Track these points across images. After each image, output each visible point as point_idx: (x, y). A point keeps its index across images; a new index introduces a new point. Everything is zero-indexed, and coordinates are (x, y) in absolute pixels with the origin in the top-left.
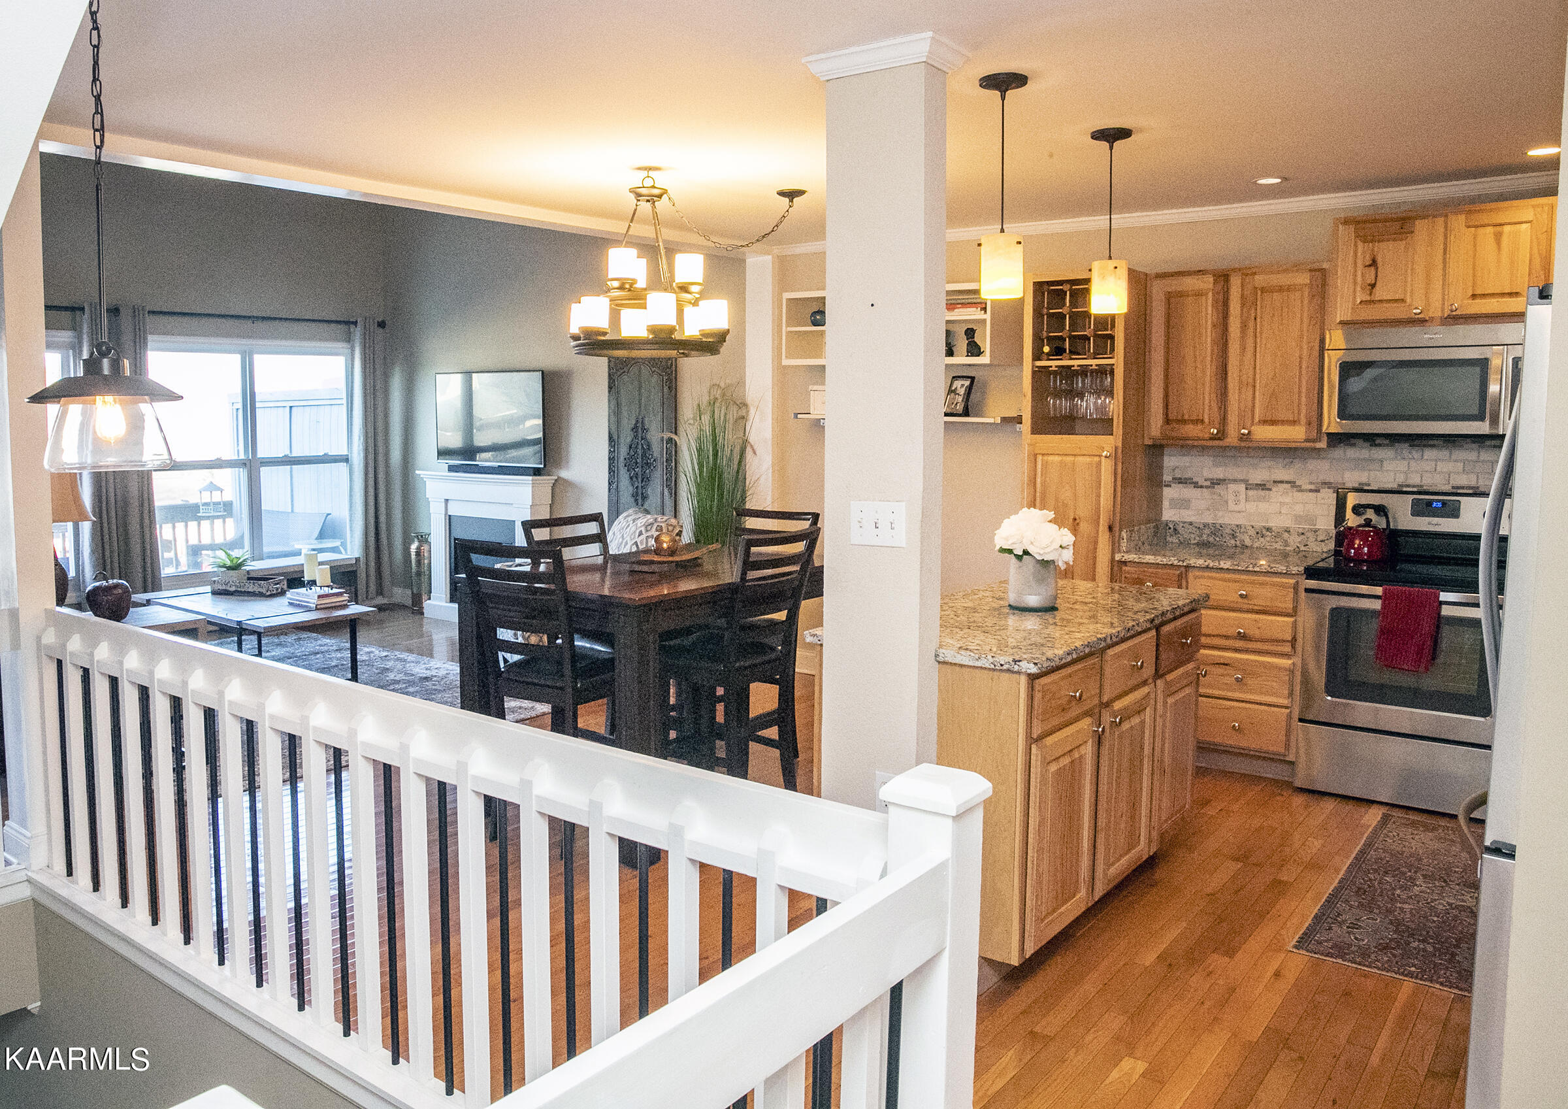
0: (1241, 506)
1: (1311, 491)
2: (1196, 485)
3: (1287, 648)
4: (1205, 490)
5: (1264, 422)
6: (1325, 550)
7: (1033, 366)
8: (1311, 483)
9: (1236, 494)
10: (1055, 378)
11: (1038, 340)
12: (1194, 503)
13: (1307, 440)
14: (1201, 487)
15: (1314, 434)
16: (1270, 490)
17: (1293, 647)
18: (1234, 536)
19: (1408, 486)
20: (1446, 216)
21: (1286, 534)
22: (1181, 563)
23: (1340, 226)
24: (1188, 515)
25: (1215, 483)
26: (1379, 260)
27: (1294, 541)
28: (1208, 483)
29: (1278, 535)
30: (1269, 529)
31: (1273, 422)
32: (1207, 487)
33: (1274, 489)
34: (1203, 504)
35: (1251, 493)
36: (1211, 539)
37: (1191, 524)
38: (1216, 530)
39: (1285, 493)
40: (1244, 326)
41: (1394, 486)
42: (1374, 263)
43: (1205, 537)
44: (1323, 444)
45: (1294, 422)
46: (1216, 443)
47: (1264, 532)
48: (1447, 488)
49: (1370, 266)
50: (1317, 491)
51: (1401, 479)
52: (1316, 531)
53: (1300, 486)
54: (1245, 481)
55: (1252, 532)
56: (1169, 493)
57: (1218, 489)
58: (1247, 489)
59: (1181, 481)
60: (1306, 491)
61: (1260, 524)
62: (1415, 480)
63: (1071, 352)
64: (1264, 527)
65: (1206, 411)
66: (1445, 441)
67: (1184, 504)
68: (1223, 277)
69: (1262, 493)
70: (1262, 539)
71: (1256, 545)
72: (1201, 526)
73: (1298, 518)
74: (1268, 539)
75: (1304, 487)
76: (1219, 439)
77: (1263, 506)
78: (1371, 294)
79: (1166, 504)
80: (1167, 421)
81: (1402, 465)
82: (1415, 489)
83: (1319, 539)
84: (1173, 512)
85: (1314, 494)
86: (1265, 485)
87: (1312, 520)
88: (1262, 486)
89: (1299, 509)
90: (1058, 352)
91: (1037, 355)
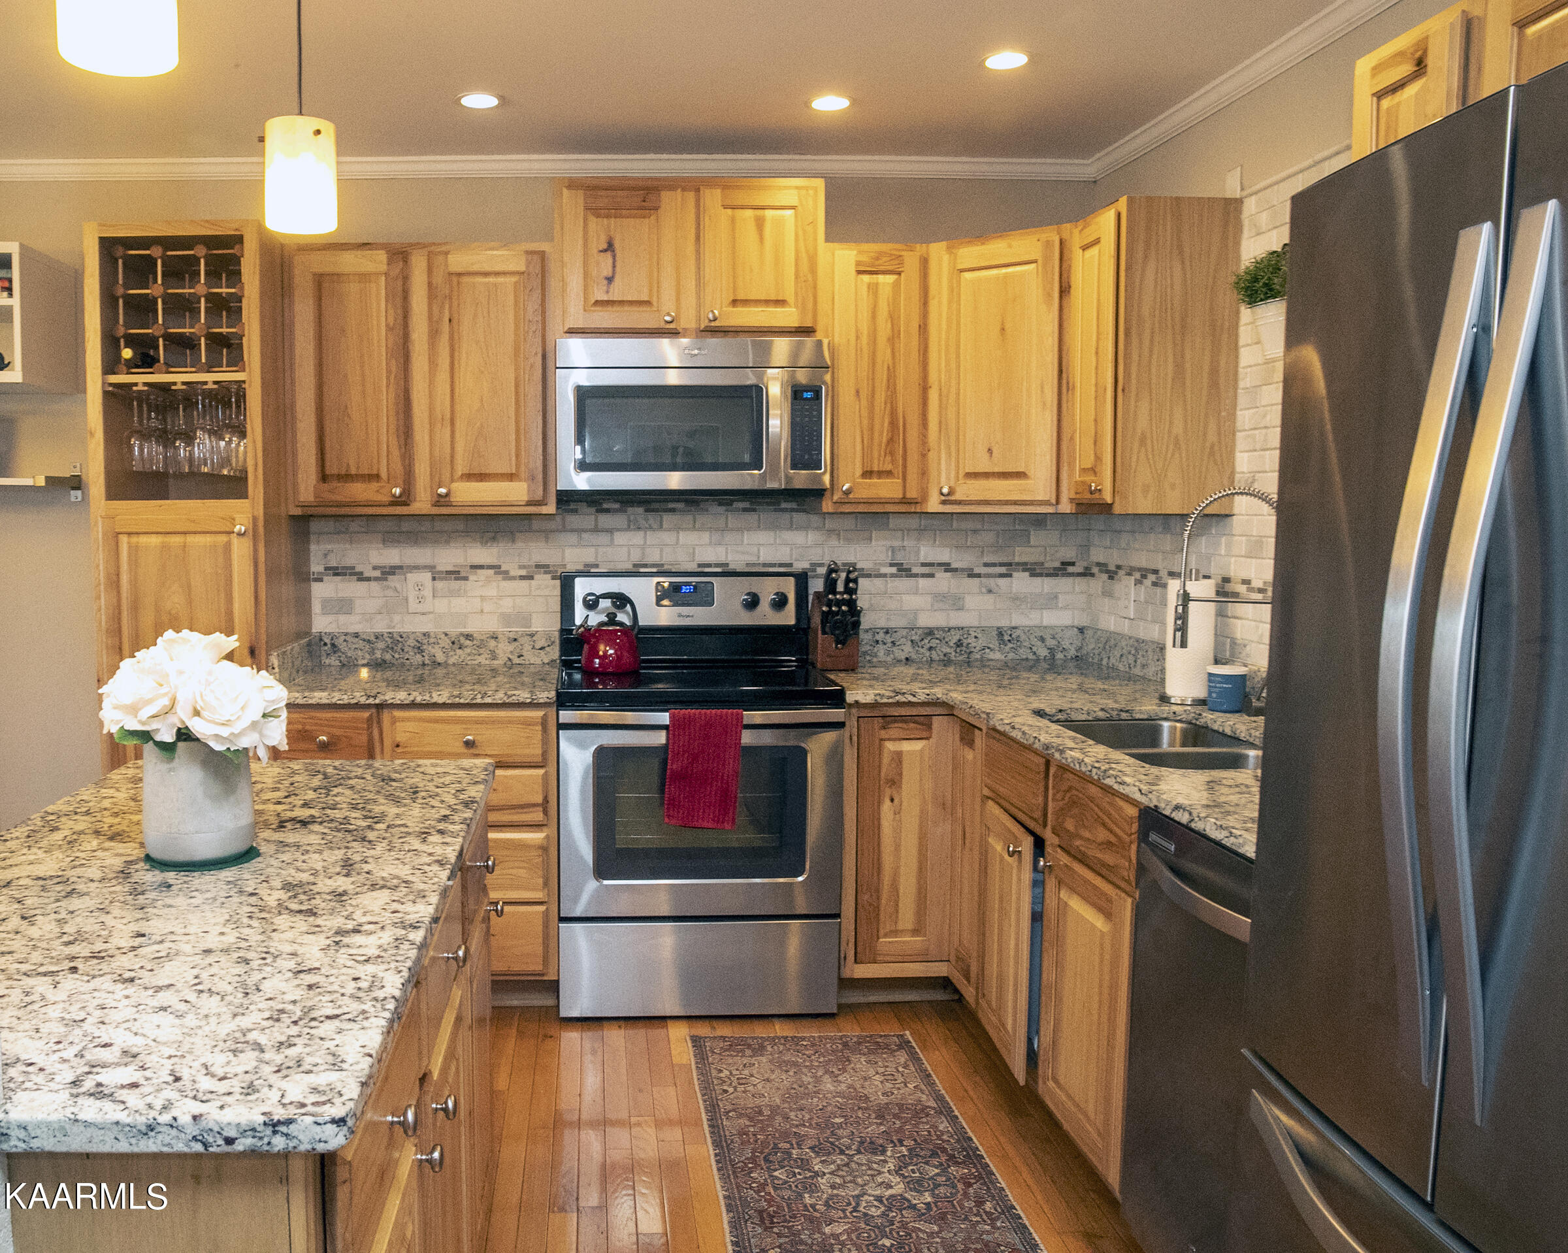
0: (427, 606)
1: (522, 578)
2: (361, 577)
3: (537, 816)
4: (373, 584)
5: (469, 477)
6: (546, 661)
7: (104, 383)
8: (521, 567)
9: (419, 587)
10: (140, 406)
11: (111, 343)
12: (359, 606)
13: (530, 503)
14: (368, 579)
15: (540, 492)
16: (466, 579)
17: (545, 812)
18: (419, 650)
19: (645, 566)
20: (698, 190)
21: (492, 643)
22: (371, 701)
23: (565, 191)
24: (352, 623)
25: (388, 572)
26: (617, 245)
27: (504, 650)
28: (377, 573)
29: (482, 645)
30: (468, 637)
31: (482, 477)
32: (376, 579)
33: (472, 578)
34: (372, 605)
35: (440, 584)
36: (388, 657)
37: (356, 635)
38: (396, 642)
39: (488, 580)
40: (434, 334)
41: (628, 566)
42: (610, 247)
43: (378, 655)
44: (551, 508)
45: (511, 477)
46: (399, 510)
47: (462, 640)
48: (692, 567)
49: (605, 251)
50: (531, 578)
51: (636, 557)
52: (532, 635)
53: (506, 572)
54: (431, 568)
55: (445, 642)
56: (320, 591)
57: (394, 581)
58: (434, 579)
59: (336, 572)
60: (514, 578)
61: (454, 631)
62: (654, 556)
63: (165, 363)
64: (462, 634)
65: (384, 462)
66: (686, 501)
67: (344, 606)
68: (400, 254)
69: (455, 584)
70: (459, 652)
71: (451, 661)
72: (372, 638)
73: (506, 619)
74: (468, 650)
75: (512, 573)
76: (406, 504)
77: (459, 604)
78: (607, 292)
79: (316, 607)
80: (324, 477)
81: (637, 538)
82: (654, 570)
83: (538, 646)
84: (330, 618)
85: (525, 583)
86: (458, 572)
87: (526, 619)
88: (455, 575)
89: (507, 605)
90: (146, 361)
91: (111, 364)
